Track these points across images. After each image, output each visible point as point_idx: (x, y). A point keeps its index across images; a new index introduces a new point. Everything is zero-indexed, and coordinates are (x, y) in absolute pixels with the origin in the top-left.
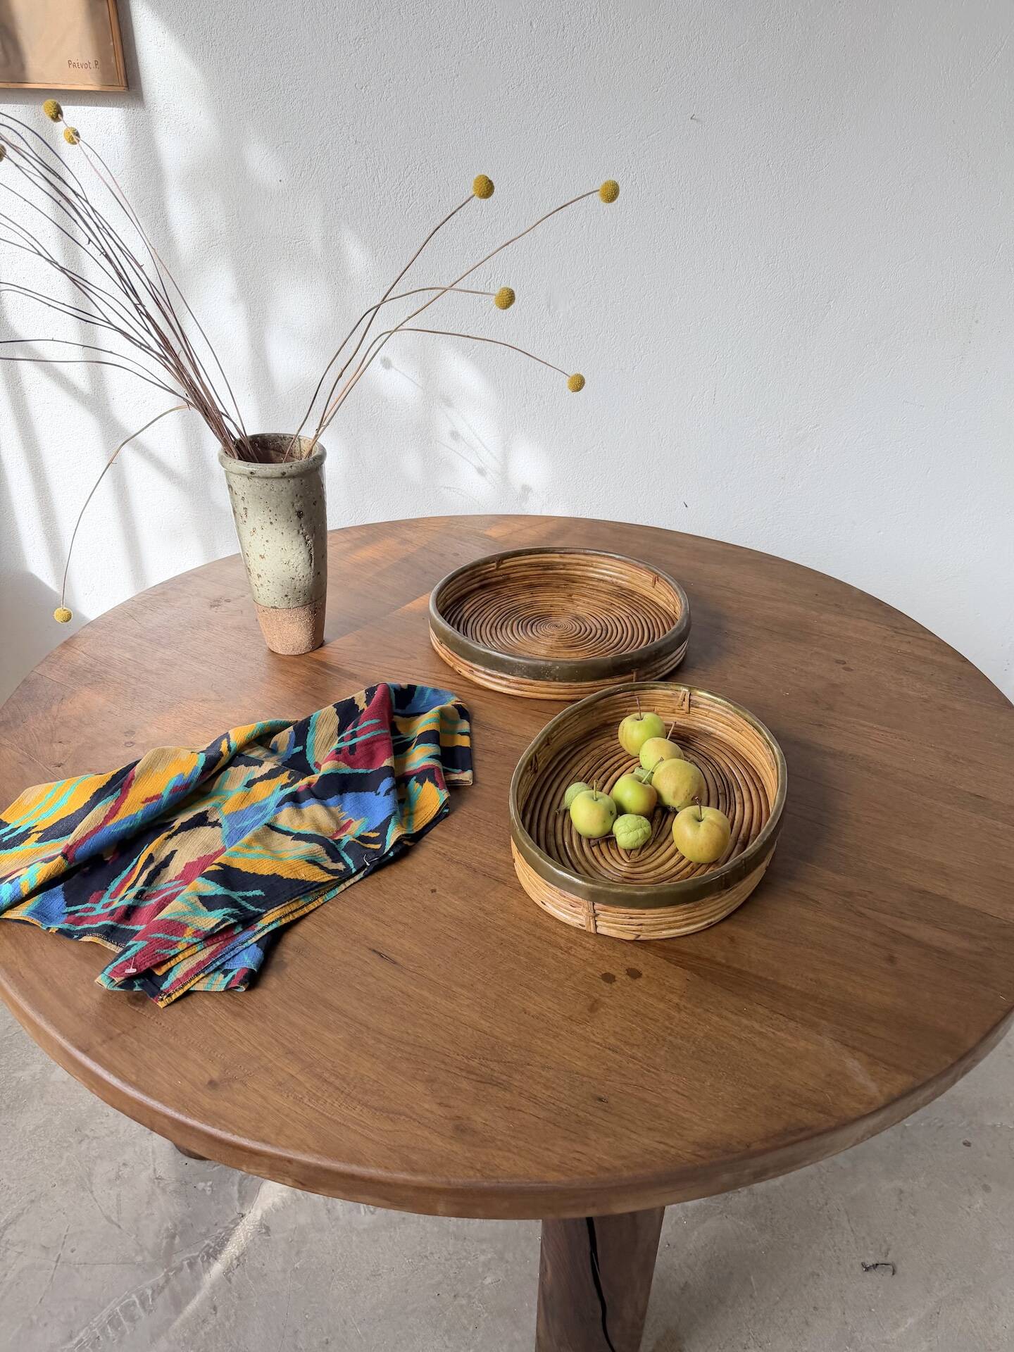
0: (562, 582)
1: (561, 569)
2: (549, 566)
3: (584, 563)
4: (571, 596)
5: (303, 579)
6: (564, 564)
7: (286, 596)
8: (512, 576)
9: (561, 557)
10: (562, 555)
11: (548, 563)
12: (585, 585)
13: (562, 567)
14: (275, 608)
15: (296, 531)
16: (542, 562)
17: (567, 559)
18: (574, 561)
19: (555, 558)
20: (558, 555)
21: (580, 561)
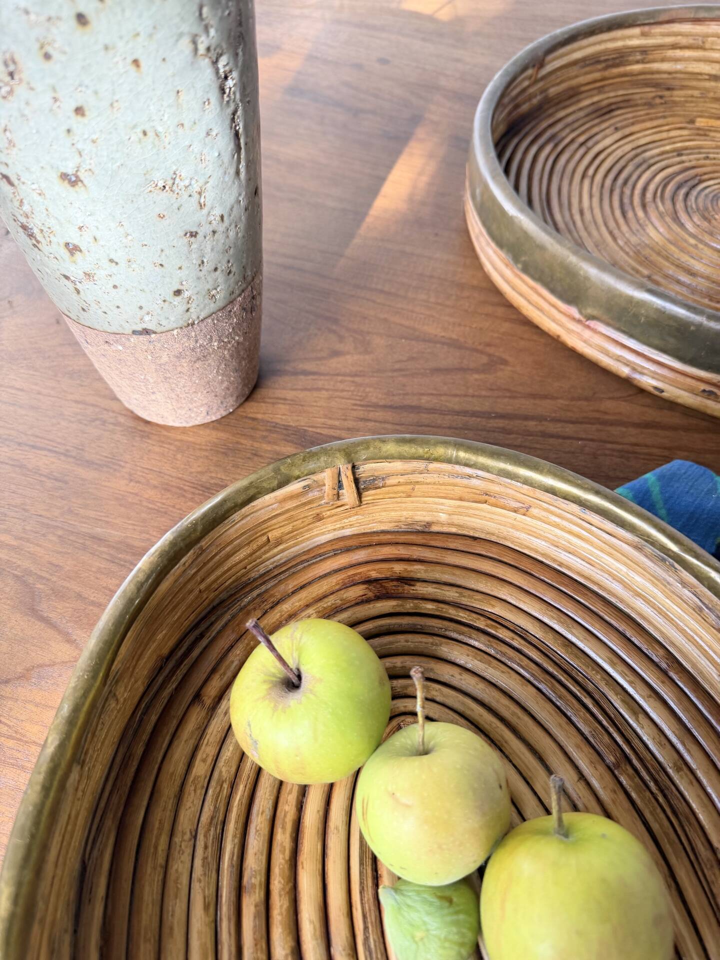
0: (649, 93)
1: (638, 62)
2: (620, 57)
3: (690, 41)
4: (692, 122)
5: (221, 228)
6: (644, 51)
7: (178, 293)
8: (553, 91)
9: (644, 35)
10: (646, 29)
11: (616, 50)
12: (696, 93)
13: (639, 57)
14: (146, 332)
15: (185, 44)
16: (605, 52)
17: (658, 36)
18: (669, 40)
19: (632, 38)
20: (636, 31)
21: (679, 39)
